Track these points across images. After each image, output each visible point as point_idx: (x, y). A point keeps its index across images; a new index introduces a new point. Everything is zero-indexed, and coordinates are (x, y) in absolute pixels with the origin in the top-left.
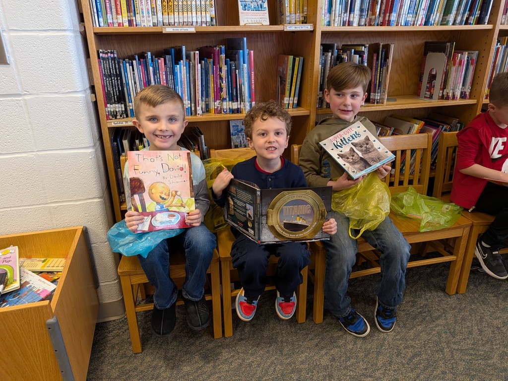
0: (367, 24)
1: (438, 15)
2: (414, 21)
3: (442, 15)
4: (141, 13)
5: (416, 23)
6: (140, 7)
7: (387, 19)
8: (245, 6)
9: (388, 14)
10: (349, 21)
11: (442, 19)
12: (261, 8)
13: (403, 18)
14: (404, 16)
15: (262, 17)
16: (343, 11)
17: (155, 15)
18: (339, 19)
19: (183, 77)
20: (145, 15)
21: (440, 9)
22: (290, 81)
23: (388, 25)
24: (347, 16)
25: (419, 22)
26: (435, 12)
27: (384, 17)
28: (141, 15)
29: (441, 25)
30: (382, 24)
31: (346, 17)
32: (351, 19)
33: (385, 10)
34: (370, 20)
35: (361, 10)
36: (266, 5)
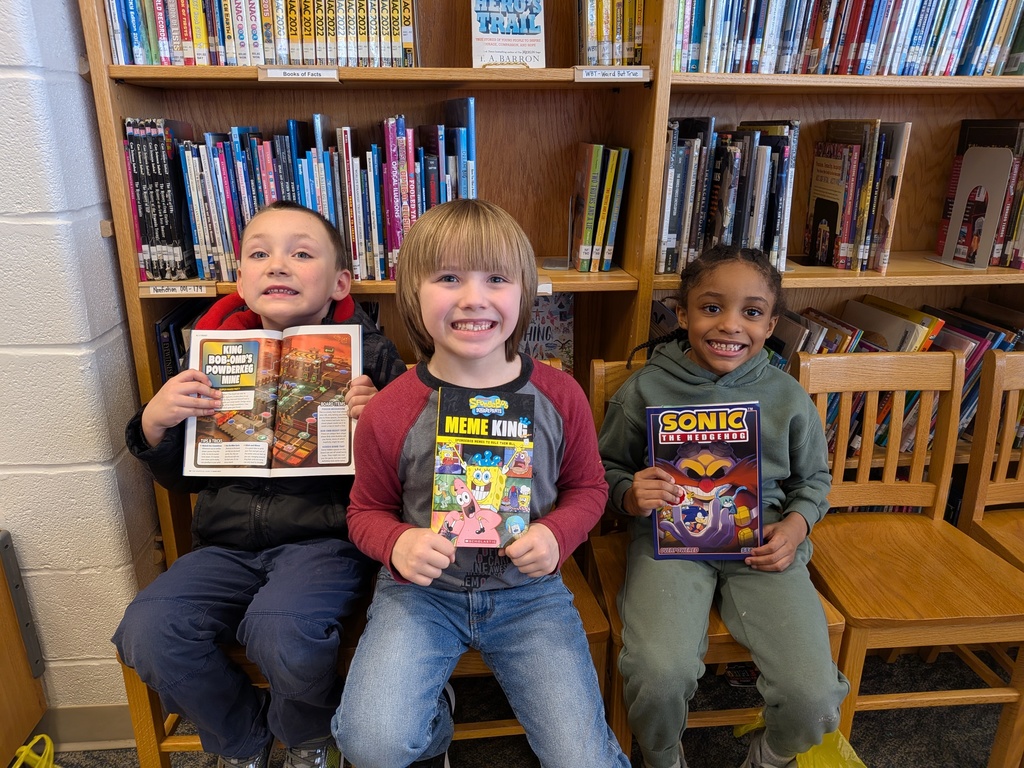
0: (800, 70)
1: (997, 49)
2: (929, 65)
3: (1008, 48)
4: (237, 36)
5: (932, 68)
6: (236, 23)
7: (851, 56)
8: (488, 22)
9: (854, 45)
10: (749, 62)
11: (1009, 59)
12: (528, 27)
13: (897, 55)
14: (899, 49)
15: (527, 49)
16: (734, 36)
17: (270, 41)
18: (721, 56)
19: (317, 188)
20: (246, 41)
21: (1001, 34)
22: (594, 205)
23: (852, 73)
24: (743, 49)
25: (942, 67)
26: (989, 42)
27: (845, 53)
28: (238, 41)
29: (1004, 74)
30: (839, 70)
31: (740, 52)
32: (756, 56)
33: (846, 36)
34: (808, 59)
35: (785, 35)
36: (539, 21)
